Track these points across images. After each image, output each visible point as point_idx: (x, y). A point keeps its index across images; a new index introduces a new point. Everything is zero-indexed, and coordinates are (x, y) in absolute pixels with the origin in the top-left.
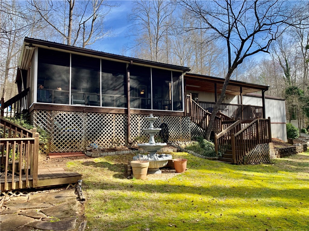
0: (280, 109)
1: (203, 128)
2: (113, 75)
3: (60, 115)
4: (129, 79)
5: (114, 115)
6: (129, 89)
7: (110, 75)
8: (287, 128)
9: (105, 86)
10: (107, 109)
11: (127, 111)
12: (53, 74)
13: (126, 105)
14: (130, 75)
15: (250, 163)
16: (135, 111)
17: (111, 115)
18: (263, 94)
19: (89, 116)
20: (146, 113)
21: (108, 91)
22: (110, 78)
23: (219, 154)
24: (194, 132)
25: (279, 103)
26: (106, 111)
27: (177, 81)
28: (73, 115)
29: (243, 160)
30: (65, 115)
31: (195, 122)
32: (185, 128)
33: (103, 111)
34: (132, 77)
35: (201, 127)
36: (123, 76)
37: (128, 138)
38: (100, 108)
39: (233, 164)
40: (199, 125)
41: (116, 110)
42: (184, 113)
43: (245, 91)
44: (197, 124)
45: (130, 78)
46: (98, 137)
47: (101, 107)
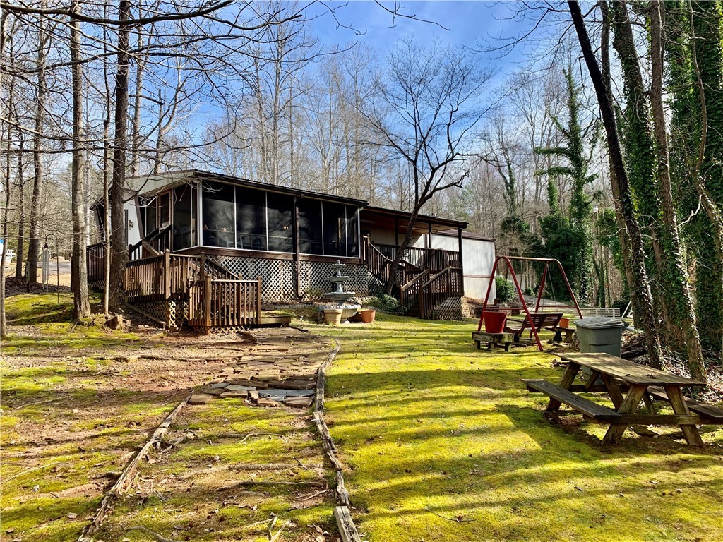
0: (486, 255)
1: (381, 281)
2: (280, 211)
3: (226, 260)
4: (298, 217)
5: (281, 262)
6: (298, 229)
7: (276, 211)
8: (497, 285)
9: (271, 225)
10: (274, 254)
11: (295, 257)
12: (217, 211)
13: (295, 251)
14: (299, 211)
15: (438, 319)
16: (304, 256)
17: (278, 262)
18: (460, 232)
19: (255, 263)
20: (317, 260)
21: (275, 231)
22: (276, 216)
23: (404, 309)
24: (372, 285)
25: (484, 245)
26: (272, 257)
27: (352, 219)
28: (239, 261)
29: (432, 315)
30: (230, 261)
31: (372, 273)
32: (360, 280)
33: (269, 257)
34: (301, 213)
35: (379, 279)
36: (290, 213)
37: (297, 290)
38: (267, 253)
39: (421, 318)
40: (378, 276)
41: (283, 255)
42: (360, 260)
43: (435, 228)
44: (375, 275)
45: (299, 215)
46: (266, 288)
47: (268, 251)
